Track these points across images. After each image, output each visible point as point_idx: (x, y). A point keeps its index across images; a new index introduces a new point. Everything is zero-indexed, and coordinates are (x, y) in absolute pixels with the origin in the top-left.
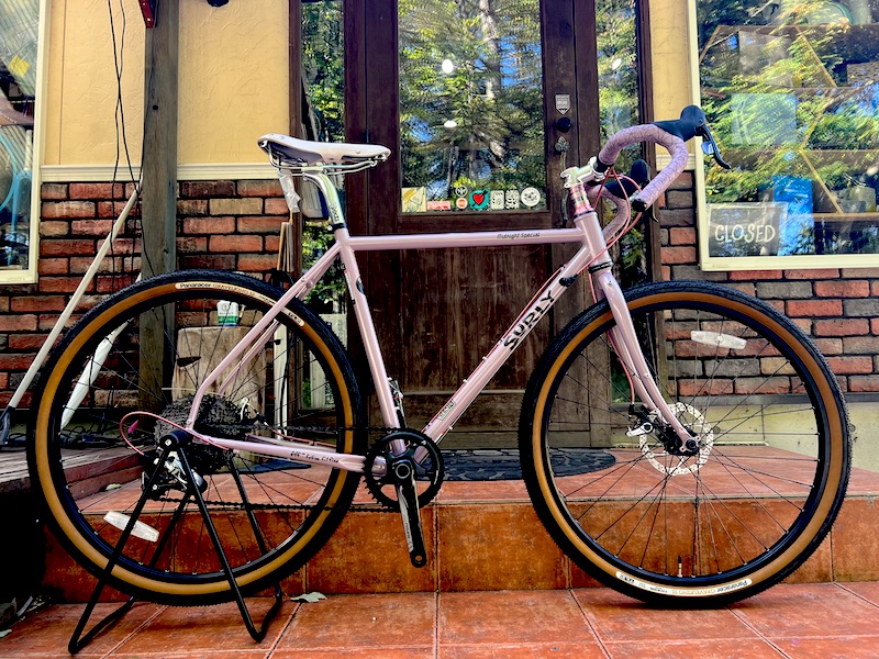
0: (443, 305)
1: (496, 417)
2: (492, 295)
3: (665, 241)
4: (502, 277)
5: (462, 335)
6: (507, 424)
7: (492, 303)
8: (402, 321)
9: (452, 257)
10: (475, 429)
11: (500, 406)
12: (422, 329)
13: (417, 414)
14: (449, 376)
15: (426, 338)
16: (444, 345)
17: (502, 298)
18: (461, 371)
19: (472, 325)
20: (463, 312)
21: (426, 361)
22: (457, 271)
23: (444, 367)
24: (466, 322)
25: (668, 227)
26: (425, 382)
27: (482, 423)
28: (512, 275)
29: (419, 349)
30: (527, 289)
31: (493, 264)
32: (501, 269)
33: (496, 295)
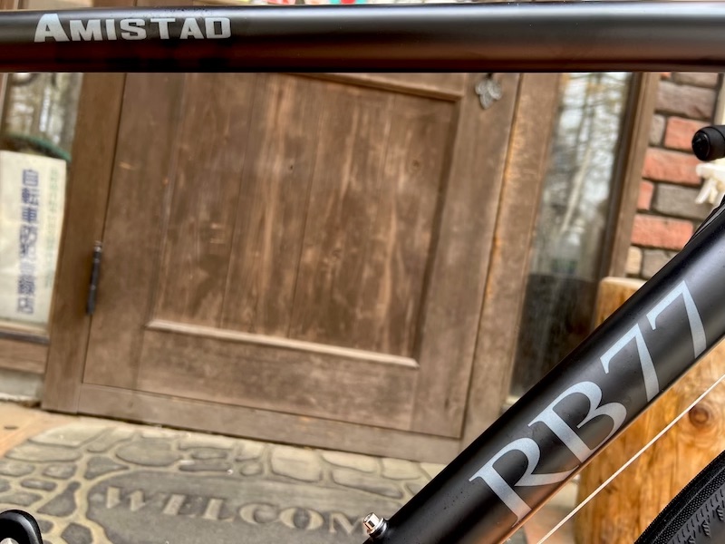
0: (248, 180)
1: (308, 391)
2: (339, 179)
3: (656, 138)
4: (363, 149)
5: (274, 237)
6: (325, 407)
7: (337, 192)
8: (168, 196)
9: (280, 95)
10: (267, 405)
11: (317, 374)
12: (204, 215)
13: (168, 362)
14: (238, 306)
15: (207, 234)
16: (239, 249)
17: (356, 186)
18: (262, 301)
19: (295, 225)
20: (282, 198)
21: (202, 274)
22: (284, 122)
23: (233, 291)
24: (285, 215)
25: (667, 114)
26: (194, 311)
27: (281, 397)
28: (381, 148)
29: (194, 249)
30: (403, 179)
31: (350, 122)
32: (363, 133)
33: (347, 178)
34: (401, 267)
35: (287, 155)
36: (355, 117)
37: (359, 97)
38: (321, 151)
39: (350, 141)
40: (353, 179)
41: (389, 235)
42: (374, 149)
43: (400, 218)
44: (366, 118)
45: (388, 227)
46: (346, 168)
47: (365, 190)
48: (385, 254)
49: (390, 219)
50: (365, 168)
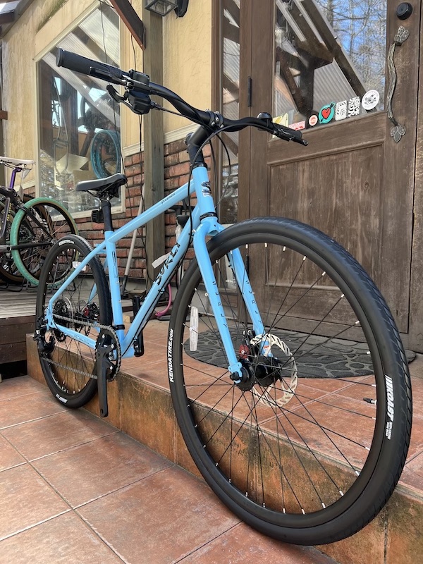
2: (332, 203)
4: (340, 184)
6: (337, 317)
7: (331, 209)
9: (303, 171)
11: (331, 300)
13: (274, 300)
14: (297, 272)
17: (340, 204)
20: (310, 218)
21: (283, 260)
22: (306, 183)
23: (295, 265)
26: (281, 276)
27: (317, 313)
28: (349, 181)
30: (360, 193)
31: (334, 173)
32: (340, 177)
33: (335, 201)
34: (366, 240)
35: (309, 198)
36: (335, 170)
37: (336, 159)
38: (322, 192)
39: (334, 182)
40: (338, 200)
41: (358, 224)
42: (345, 182)
43: (362, 214)
45: (357, 220)
46: (334, 196)
47: (344, 205)
48: (357, 235)
49: (357, 216)
50: (342, 194)
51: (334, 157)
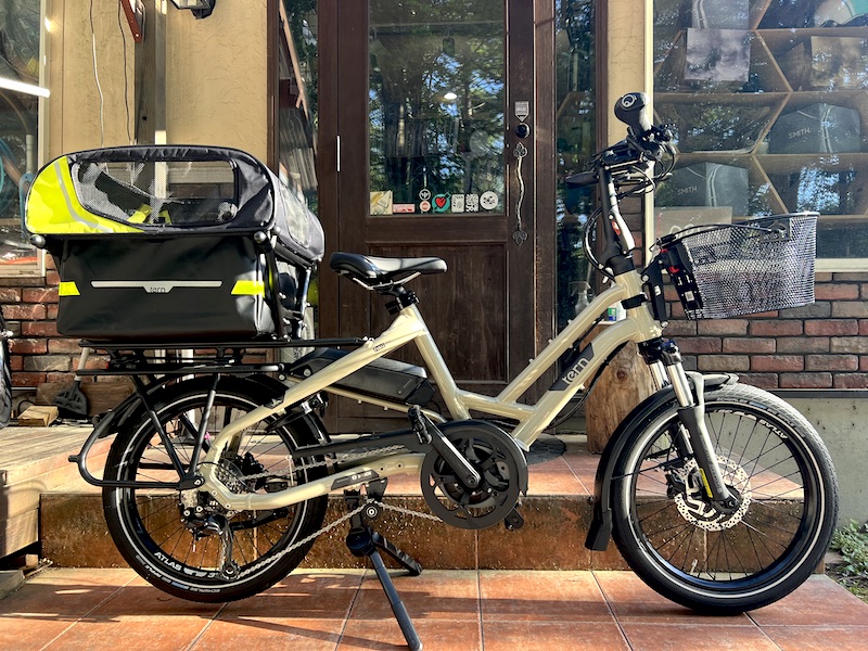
2: (451, 294)
4: (461, 277)
7: (451, 300)
17: (460, 296)
28: (470, 274)
30: (483, 288)
31: (452, 264)
32: (460, 269)
33: (455, 293)
34: (490, 333)
36: (454, 261)
37: (455, 251)
39: (453, 274)
40: (458, 292)
41: (481, 317)
42: (466, 275)
43: (486, 308)
44: (460, 261)
45: (480, 314)
46: (454, 288)
47: (465, 297)
48: (481, 328)
49: (480, 310)
50: (463, 285)
51: (453, 249)
